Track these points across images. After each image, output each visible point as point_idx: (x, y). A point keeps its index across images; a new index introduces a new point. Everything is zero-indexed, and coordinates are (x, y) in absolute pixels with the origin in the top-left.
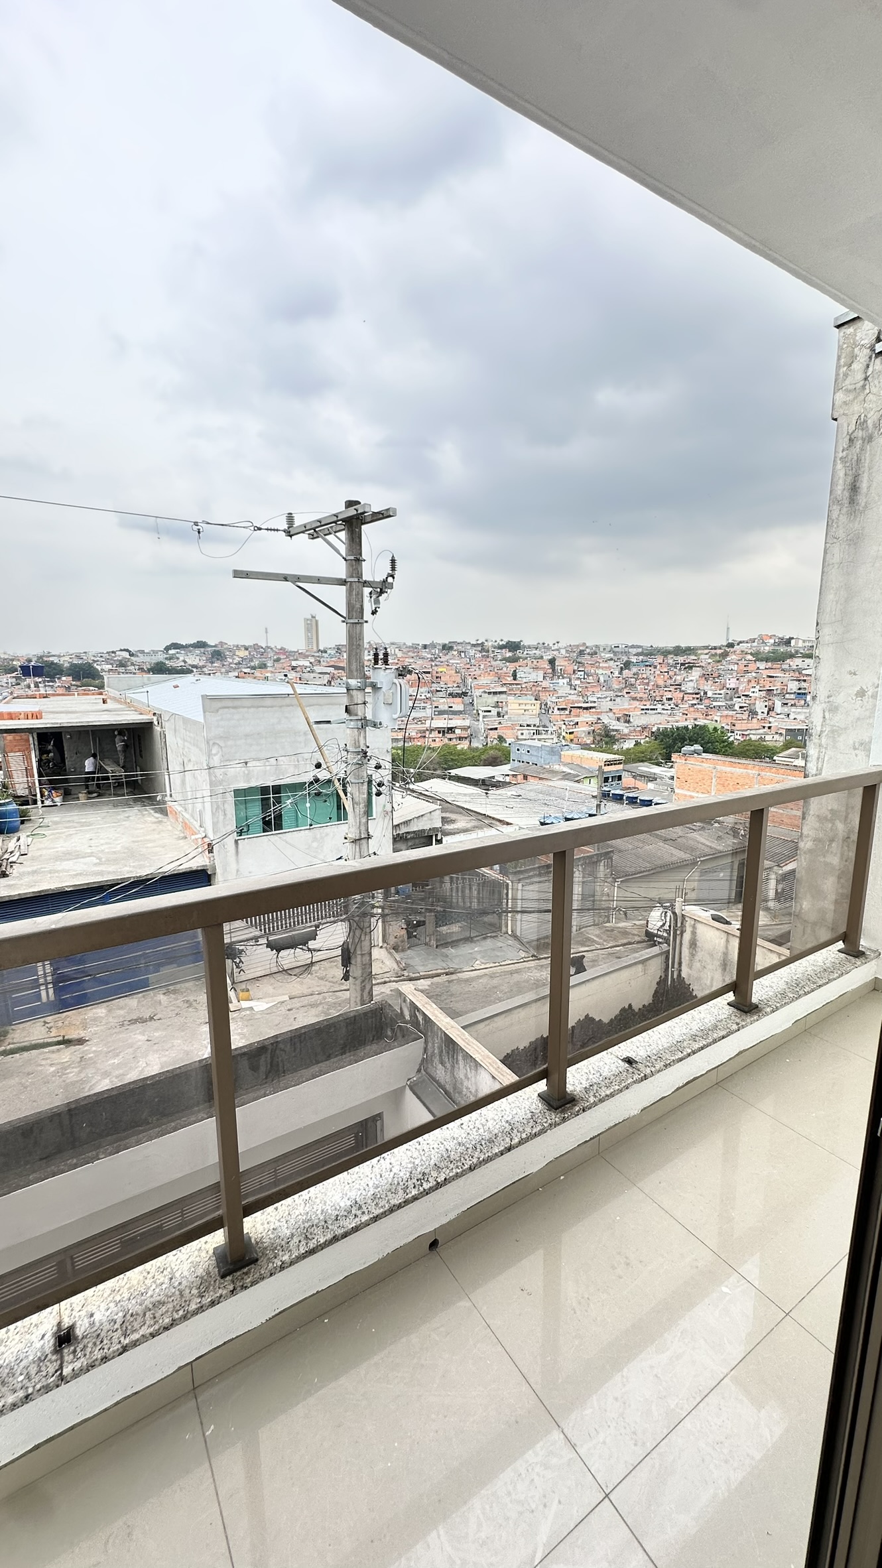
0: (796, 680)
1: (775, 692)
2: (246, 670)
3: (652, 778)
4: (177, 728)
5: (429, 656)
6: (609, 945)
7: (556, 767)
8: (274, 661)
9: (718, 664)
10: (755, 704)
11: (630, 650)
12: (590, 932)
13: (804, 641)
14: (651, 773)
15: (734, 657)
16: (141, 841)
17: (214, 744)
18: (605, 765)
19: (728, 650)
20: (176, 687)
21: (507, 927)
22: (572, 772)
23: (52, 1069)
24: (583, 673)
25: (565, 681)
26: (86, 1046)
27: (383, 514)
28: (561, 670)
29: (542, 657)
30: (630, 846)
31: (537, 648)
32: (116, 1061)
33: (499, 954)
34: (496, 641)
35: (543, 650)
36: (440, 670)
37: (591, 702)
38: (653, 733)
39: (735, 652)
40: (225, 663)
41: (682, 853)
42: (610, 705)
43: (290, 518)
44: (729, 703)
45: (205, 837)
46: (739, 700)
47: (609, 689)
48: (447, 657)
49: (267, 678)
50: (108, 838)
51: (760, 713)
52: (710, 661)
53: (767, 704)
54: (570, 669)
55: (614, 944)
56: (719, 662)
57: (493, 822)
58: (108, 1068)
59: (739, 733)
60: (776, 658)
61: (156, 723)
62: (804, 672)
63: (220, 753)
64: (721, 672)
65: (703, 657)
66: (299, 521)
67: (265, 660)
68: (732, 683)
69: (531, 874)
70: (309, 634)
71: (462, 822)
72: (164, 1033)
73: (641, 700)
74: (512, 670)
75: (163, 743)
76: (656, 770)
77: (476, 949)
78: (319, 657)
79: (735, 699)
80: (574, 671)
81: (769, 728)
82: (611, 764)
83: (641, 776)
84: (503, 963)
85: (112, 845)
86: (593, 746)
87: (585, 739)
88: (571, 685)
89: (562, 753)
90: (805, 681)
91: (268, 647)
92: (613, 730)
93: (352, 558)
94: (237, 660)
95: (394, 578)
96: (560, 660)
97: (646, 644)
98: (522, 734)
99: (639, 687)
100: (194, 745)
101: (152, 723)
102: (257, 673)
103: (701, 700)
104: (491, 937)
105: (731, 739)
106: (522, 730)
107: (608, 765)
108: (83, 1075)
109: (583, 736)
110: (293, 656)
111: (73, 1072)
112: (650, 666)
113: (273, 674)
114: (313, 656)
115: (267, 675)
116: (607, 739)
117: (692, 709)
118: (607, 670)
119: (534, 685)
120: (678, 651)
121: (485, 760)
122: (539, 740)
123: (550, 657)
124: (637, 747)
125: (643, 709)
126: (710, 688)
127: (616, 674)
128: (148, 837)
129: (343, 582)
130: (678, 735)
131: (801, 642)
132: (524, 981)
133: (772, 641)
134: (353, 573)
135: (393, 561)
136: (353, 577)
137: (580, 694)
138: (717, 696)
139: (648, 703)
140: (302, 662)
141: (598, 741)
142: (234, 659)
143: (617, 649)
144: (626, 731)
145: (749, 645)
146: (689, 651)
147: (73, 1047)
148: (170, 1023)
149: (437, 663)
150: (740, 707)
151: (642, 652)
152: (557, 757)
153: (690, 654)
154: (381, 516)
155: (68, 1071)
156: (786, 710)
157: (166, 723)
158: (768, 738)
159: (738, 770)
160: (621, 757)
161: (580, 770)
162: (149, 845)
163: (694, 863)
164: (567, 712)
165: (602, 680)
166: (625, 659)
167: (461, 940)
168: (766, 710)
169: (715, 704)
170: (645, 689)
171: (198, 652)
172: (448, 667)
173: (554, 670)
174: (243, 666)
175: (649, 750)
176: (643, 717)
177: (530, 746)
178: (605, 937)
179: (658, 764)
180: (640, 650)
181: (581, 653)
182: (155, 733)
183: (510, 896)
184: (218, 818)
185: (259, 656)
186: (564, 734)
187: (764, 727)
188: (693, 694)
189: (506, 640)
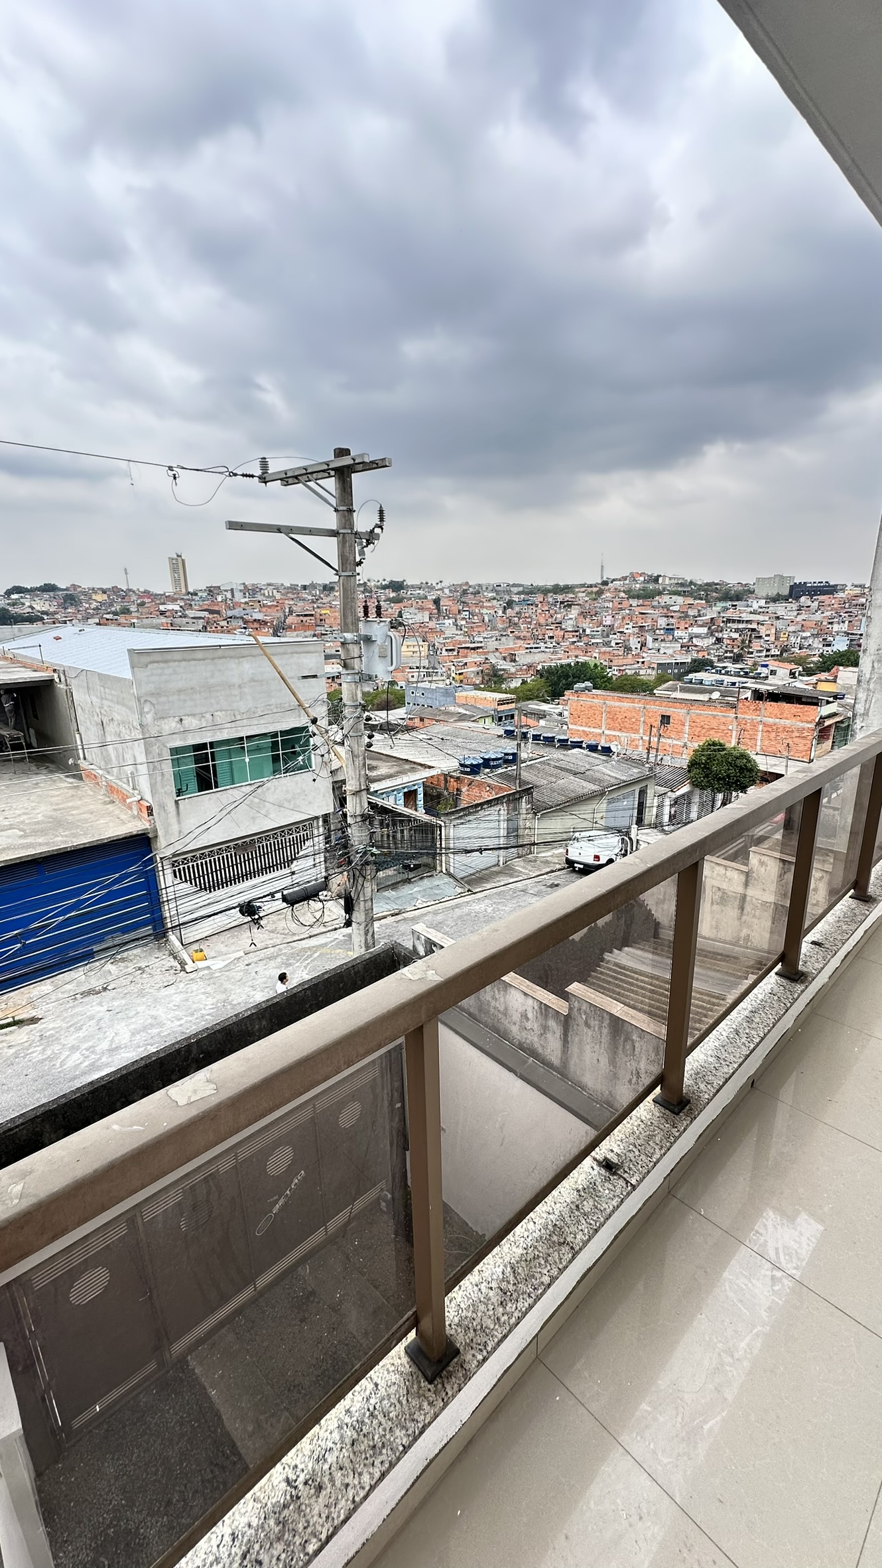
0: (665, 617)
1: (647, 628)
2: (108, 616)
3: (541, 715)
4: (90, 685)
5: (310, 597)
6: (535, 875)
7: (452, 709)
8: (138, 605)
9: (595, 602)
10: (629, 640)
11: (512, 589)
12: (516, 864)
13: (670, 579)
14: (541, 711)
15: (608, 594)
16: (63, 809)
17: (146, 701)
18: (498, 705)
19: (603, 588)
20: (58, 638)
21: (441, 866)
22: (467, 713)
23: (12, 1051)
24: (467, 613)
25: (451, 621)
26: (41, 1025)
27: (377, 464)
28: (446, 610)
29: (426, 598)
30: (545, 782)
31: (420, 588)
32: (80, 1034)
33: (437, 892)
34: (378, 581)
35: (427, 590)
36: (323, 612)
37: (478, 642)
38: (537, 671)
39: (609, 589)
40: (81, 609)
41: (592, 785)
42: (495, 644)
43: (264, 464)
44: (606, 639)
45: (141, 799)
46: (615, 636)
47: (494, 629)
48: (329, 599)
49: (133, 625)
50: (23, 807)
51: (633, 649)
52: (587, 599)
53: (639, 639)
54: (455, 609)
55: (539, 873)
56: (595, 599)
57: (415, 766)
58: (74, 1042)
59: (616, 668)
60: (646, 595)
61: (57, 680)
62: (671, 608)
63: (153, 711)
64: (598, 610)
65: (580, 595)
66: (274, 467)
67: (127, 604)
68: (608, 621)
69: (462, 814)
70: (176, 575)
71: (384, 769)
72: (123, 1002)
73: (524, 639)
74: (398, 611)
75: (70, 702)
76: (545, 707)
77: (415, 889)
78: (189, 600)
79: (611, 636)
80: (459, 612)
81: (643, 662)
82: (504, 704)
83: (531, 714)
84: (443, 900)
85: (32, 815)
86: (482, 686)
87: (474, 680)
88: (457, 625)
89: (456, 694)
90: (672, 617)
91: (130, 590)
92: (501, 670)
93: (345, 508)
94: (94, 605)
95: (382, 529)
96: (445, 600)
97: (527, 583)
98: (413, 676)
99: (522, 626)
100: (118, 703)
101: (52, 681)
102: (121, 619)
103: (580, 638)
104: (427, 877)
105: (609, 675)
106: (413, 672)
107: (502, 704)
108: (49, 1052)
109: (472, 676)
110: (160, 599)
111: (36, 1051)
112: (532, 605)
113: (140, 621)
114: (183, 599)
115: (133, 621)
116: (495, 679)
117: (572, 647)
118: (491, 610)
119: (420, 626)
120: (557, 589)
121: (378, 704)
122: (430, 682)
123: (434, 597)
124: (523, 686)
125: (527, 648)
126: (588, 626)
127: (500, 613)
128: (70, 804)
129: (333, 533)
130: (563, 672)
131: (667, 579)
132: (466, 915)
133: (642, 579)
134: (345, 524)
135: (381, 512)
136: (346, 528)
137: (467, 634)
138: (595, 633)
139: (532, 642)
140: (170, 607)
141: (487, 681)
142: (90, 604)
143: (499, 588)
144: (513, 670)
145: (622, 583)
146: (567, 589)
147: (26, 1027)
148: (126, 991)
149: (320, 605)
150: (617, 644)
151: (523, 591)
152: (452, 698)
153: (568, 593)
154: (375, 466)
155: (29, 1051)
156: (657, 645)
157: (73, 680)
158: (642, 672)
159: (625, 704)
160: (513, 696)
161: (475, 710)
162: (74, 812)
163: (602, 794)
164: (455, 653)
165: (486, 619)
166: (507, 598)
167: (399, 882)
168: (639, 646)
169: (593, 641)
170: (528, 628)
171: (46, 596)
172: (332, 610)
173: (438, 608)
174: (102, 612)
175: (536, 688)
176: (528, 656)
177: (424, 688)
178: (530, 868)
179: (545, 701)
180: (521, 589)
181: (465, 592)
182: (58, 691)
183: (443, 837)
184: (156, 779)
185: (120, 600)
186: (453, 675)
187: (638, 662)
188: (572, 631)
189: (388, 579)
